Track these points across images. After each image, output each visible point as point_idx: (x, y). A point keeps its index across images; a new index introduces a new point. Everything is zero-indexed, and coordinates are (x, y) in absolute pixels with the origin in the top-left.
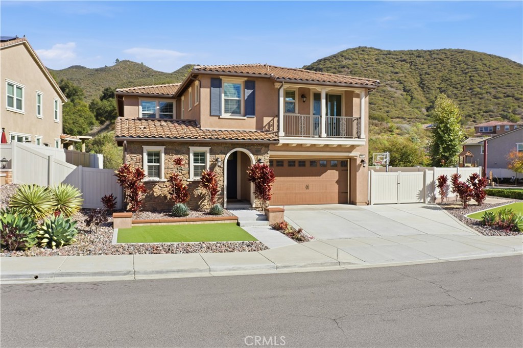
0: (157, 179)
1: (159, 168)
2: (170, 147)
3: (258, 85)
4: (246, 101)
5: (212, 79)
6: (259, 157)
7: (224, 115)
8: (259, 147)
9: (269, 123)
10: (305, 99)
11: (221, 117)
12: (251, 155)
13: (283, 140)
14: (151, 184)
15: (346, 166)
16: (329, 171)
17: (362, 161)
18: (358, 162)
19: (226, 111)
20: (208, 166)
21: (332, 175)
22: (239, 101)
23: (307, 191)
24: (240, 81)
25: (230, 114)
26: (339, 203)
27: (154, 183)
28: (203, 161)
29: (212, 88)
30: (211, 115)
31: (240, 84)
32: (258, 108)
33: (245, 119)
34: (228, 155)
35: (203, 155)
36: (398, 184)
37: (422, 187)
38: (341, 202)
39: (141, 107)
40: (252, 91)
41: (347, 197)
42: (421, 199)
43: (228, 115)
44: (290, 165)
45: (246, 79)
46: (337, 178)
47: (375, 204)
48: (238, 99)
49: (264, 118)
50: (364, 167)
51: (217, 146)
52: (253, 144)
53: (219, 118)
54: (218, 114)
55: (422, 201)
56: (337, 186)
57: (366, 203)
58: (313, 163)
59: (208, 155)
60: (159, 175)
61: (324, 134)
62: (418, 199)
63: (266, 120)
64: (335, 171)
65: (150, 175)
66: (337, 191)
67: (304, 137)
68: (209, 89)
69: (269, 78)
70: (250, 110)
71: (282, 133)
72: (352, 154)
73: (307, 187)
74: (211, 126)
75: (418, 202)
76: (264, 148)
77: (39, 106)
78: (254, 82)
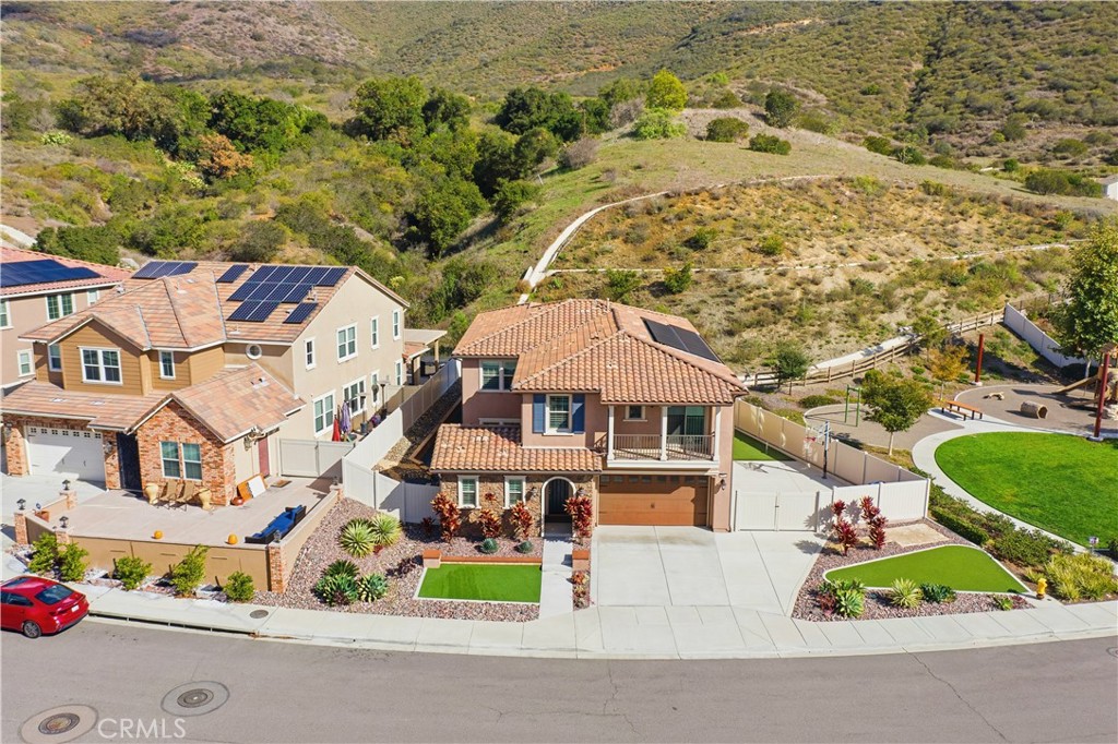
0: (472, 506)
1: (474, 496)
4: (574, 416)
5: (535, 397)
8: (583, 477)
9: (601, 439)
12: (572, 483)
13: (612, 464)
14: (465, 512)
16: (682, 488)
17: (722, 481)
18: (717, 482)
20: (524, 495)
21: (688, 492)
22: (567, 414)
23: (653, 510)
24: (568, 394)
25: (556, 429)
27: (470, 510)
28: (520, 489)
29: (535, 404)
30: (533, 433)
31: (568, 397)
32: (587, 422)
33: (571, 436)
34: (546, 483)
35: (520, 482)
36: (776, 507)
37: (813, 512)
38: (696, 524)
40: (581, 404)
41: (703, 520)
42: (811, 527)
43: (554, 431)
46: (693, 496)
47: (740, 530)
48: (565, 412)
49: (596, 434)
50: (724, 488)
51: (533, 476)
53: (543, 435)
54: (542, 431)
55: (813, 528)
56: (693, 505)
59: (524, 483)
60: (474, 502)
61: (664, 456)
62: (807, 526)
63: (598, 436)
64: (690, 488)
65: (465, 501)
66: (693, 511)
68: (531, 405)
70: (579, 426)
72: (710, 474)
73: (653, 506)
74: (534, 444)
75: (806, 529)
76: (586, 476)
77: (375, 335)
78: (584, 394)
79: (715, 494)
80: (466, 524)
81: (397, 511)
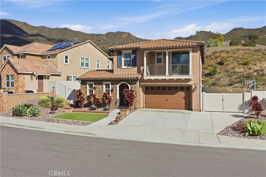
1: (93, 90)
2: (96, 82)
3: (138, 52)
4: (132, 60)
5: (118, 52)
6: (132, 86)
7: (123, 67)
10: (165, 56)
11: (121, 68)
12: (128, 85)
14: (89, 97)
15: (190, 89)
16: (179, 92)
19: (125, 65)
20: (110, 90)
24: (130, 51)
25: (126, 66)
26: (185, 109)
28: (109, 88)
29: (118, 56)
31: (130, 53)
32: (137, 63)
33: (132, 68)
36: (223, 100)
37: (242, 103)
40: (135, 55)
42: (241, 110)
43: (126, 67)
44: (157, 89)
45: (132, 50)
46: (184, 96)
49: (141, 67)
50: (196, 90)
51: (114, 81)
53: (121, 69)
54: (120, 67)
56: (184, 100)
57: (199, 110)
58: (170, 88)
59: (110, 85)
61: (167, 73)
62: (239, 110)
64: (182, 92)
66: (184, 103)
68: (117, 56)
71: (145, 74)
72: (189, 83)
74: (117, 72)
75: (238, 111)
78: (136, 51)
79: (193, 93)
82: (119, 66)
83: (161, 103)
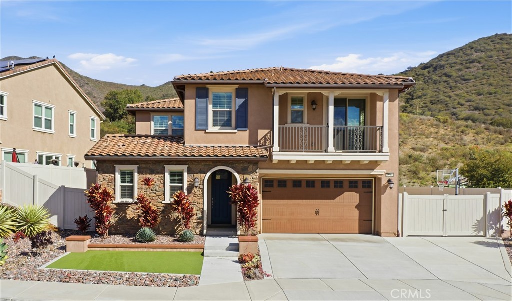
0: (130, 201)
1: (132, 188)
2: (144, 166)
3: (251, 93)
4: (237, 112)
5: (198, 89)
6: (246, 176)
7: (211, 129)
8: (247, 165)
9: (265, 137)
10: (315, 107)
11: (207, 131)
12: (236, 175)
13: (278, 156)
14: (122, 207)
15: (371, 187)
16: (346, 194)
17: (389, 181)
18: (384, 182)
19: (215, 124)
20: (186, 187)
21: (352, 198)
22: (230, 112)
23: (318, 217)
24: (231, 90)
25: (219, 128)
26: (360, 233)
27: (128, 204)
28: (181, 181)
29: (197, 99)
30: (196, 130)
31: (232, 93)
32: (251, 119)
33: (235, 133)
34: (209, 174)
35: (181, 174)
36: (444, 210)
37: (482, 215)
38: (362, 232)
39: (153, 123)
40: (244, 100)
41: (371, 225)
42: (479, 232)
43: (217, 129)
44: (294, 186)
45: (237, 86)
46: (357, 202)
47: (409, 236)
48: (229, 110)
49: (260, 131)
50: (391, 188)
51: (196, 164)
52: (238, 162)
53: (206, 133)
54: (205, 128)
55: (482, 234)
56: (357, 212)
57: (395, 234)
58: (326, 183)
59: (186, 174)
60: (132, 196)
61: (331, 148)
62: (475, 231)
63: (262, 133)
64: (354, 193)
65: (123, 196)
66: (358, 218)
67: (305, 152)
68: (194, 101)
69: (263, 84)
70: (242, 124)
71: (276, 148)
72: (376, 172)
73: (317, 213)
74: (197, 142)
75: (474, 235)
76: (251, 166)
77: (72, 126)
78: (247, 89)
79: (382, 196)
80: (123, 220)
81: (55, 218)
82: (201, 126)
83: (303, 220)
